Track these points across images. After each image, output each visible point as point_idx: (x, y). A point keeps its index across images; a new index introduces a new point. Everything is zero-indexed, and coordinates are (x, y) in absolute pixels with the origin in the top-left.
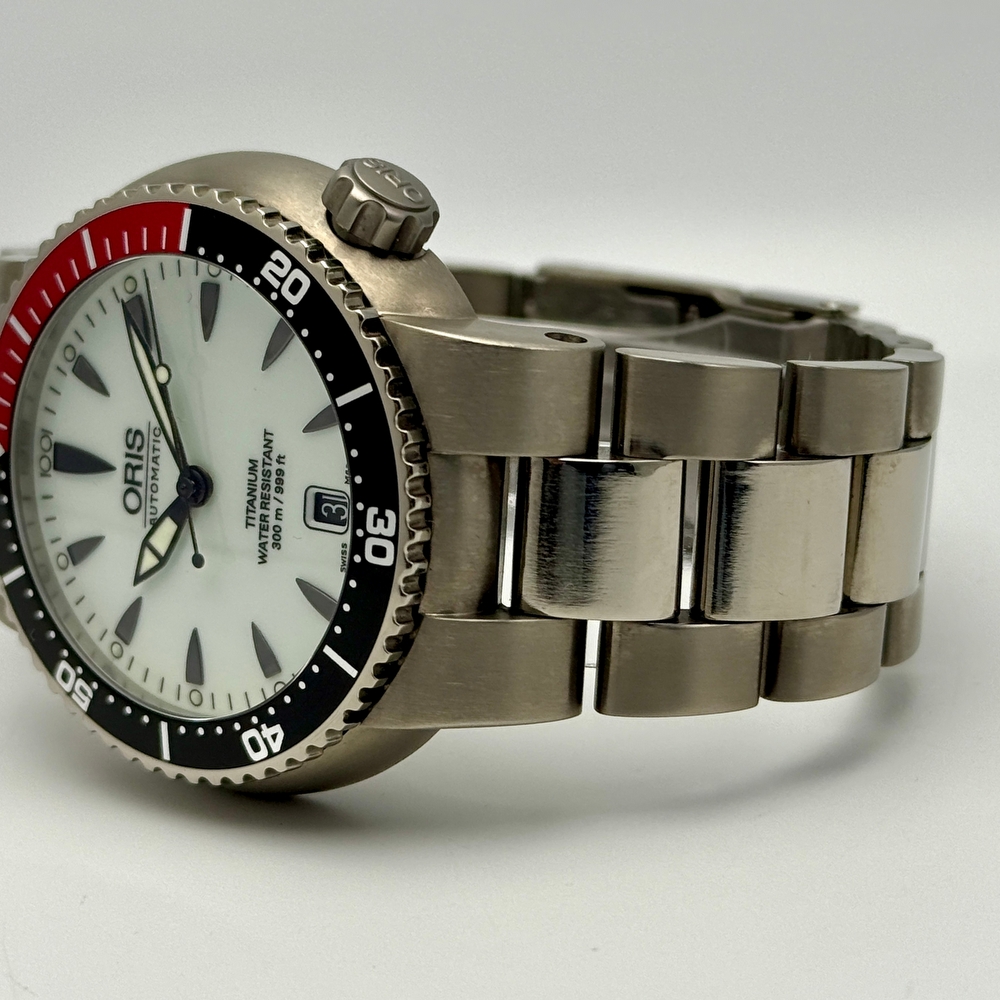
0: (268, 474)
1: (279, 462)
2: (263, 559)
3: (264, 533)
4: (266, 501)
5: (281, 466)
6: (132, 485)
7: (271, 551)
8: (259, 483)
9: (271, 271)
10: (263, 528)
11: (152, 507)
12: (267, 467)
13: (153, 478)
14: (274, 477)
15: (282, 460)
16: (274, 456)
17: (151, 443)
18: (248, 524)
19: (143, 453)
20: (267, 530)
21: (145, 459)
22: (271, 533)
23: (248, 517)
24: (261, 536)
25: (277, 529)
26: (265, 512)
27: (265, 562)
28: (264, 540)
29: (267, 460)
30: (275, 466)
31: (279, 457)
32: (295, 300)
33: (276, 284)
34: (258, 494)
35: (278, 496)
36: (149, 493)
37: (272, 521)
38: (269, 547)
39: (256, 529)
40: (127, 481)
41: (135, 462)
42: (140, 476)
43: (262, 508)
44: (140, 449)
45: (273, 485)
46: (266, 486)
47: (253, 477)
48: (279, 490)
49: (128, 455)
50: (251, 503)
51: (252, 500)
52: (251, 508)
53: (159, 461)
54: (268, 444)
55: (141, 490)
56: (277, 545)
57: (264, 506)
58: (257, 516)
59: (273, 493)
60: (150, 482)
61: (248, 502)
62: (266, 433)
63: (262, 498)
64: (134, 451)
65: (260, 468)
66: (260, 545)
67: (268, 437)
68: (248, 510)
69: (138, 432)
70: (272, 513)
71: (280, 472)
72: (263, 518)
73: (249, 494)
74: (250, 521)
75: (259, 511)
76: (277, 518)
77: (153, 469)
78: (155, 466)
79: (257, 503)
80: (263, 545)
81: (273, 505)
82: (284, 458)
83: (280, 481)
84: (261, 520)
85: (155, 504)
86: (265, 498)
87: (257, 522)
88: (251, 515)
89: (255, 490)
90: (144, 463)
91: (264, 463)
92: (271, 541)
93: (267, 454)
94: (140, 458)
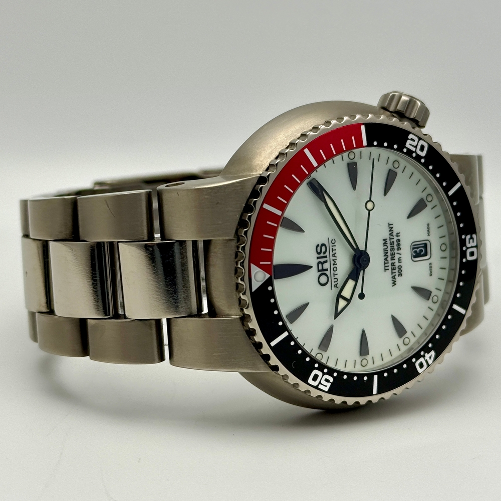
0: (392, 243)
1: (397, 236)
2: (394, 283)
3: (394, 271)
4: (393, 256)
5: (398, 238)
6: (322, 272)
7: (398, 279)
8: (389, 249)
9: (410, 144)
10: (393, 269)
11: (334, 279)
12: (392, 240)
13: (334, 264)
14: (396, 243)
15: (398, 235)
16: (394, 234)
17: (331, 248)
18: (385, 270)
19: (327, 254)
20: (395, 269)
21: (328, 257)
22: (397, 269)
23: (385, 267)
24: (392, 273)
25: (400, 267)
26: (393, 261)
27: (395, 284)
28: (394, 274)
29: (392, 237)
30: (396, 238)
31: (397, 234)
32: (423, 154)
33: (413, 149)
34: (389, 254)
35: (399, 252)
36: (332, 272)
37: (397, 264)
38: (396, 277)
39: (390, 270)
40: (319, 271)
41: (322, 260)
42: (326, 266)
43: (391, 260)
44: (325, 253)
45: (396, 247)
46: (392, 249)
47: (386, 247)
48: (399, 249)
49: (318, 258)
50: (386, 259)
51: (387, 258)
52: (386, 262)
53: (336, 255)
54: (391, 229)
55: (328, 273)
56: (400, 275)
57: (393, 259)
58: (389, 264)
59: (396, 251)
60: (332, 267)
61: (385, 259)
62: (389, 225)
63: (391, 255)
64: (322, 255)
65: (388, 242)
66: (392, 277)
67: (391, 226)
68: (385, 263)
69: (323, 245)
70: (396, 261)
71: (398, 240)
72: (393, 264)
73: (385, 256)
74: (386, 268)
75: (390, 262)
76: (399, 262)
77: (333, 260)
78: (334, 258)
79: (389, 259)
80: (394, 277)
81: (397, 256)
82: (399, 233)
83: (399, 245)
84: (392, 266)
85: (336, 277)
86: (393, 255)
87: (390, 268)
88: (386, 265)
89: (387, 253)
90: (328, 259)
91: (390, 239)
92: (397, 274)
93: (391, 234)
94: (326, 257)
